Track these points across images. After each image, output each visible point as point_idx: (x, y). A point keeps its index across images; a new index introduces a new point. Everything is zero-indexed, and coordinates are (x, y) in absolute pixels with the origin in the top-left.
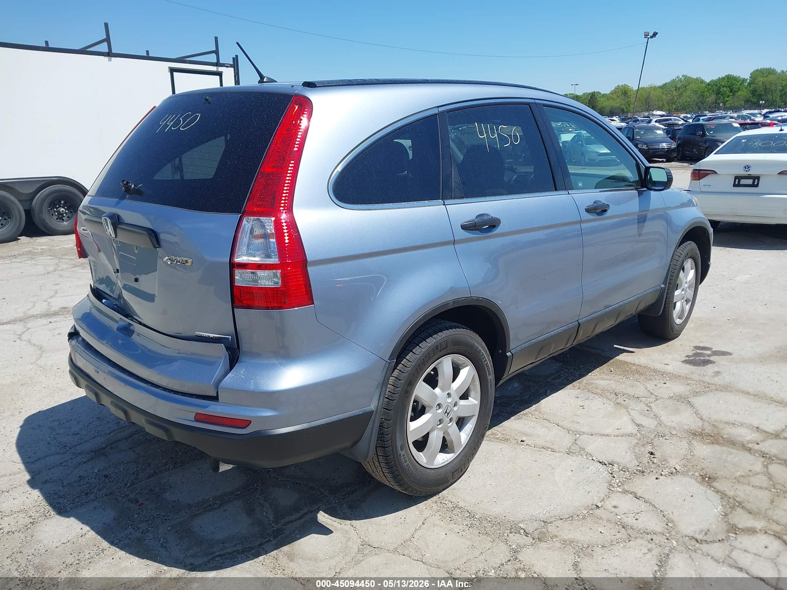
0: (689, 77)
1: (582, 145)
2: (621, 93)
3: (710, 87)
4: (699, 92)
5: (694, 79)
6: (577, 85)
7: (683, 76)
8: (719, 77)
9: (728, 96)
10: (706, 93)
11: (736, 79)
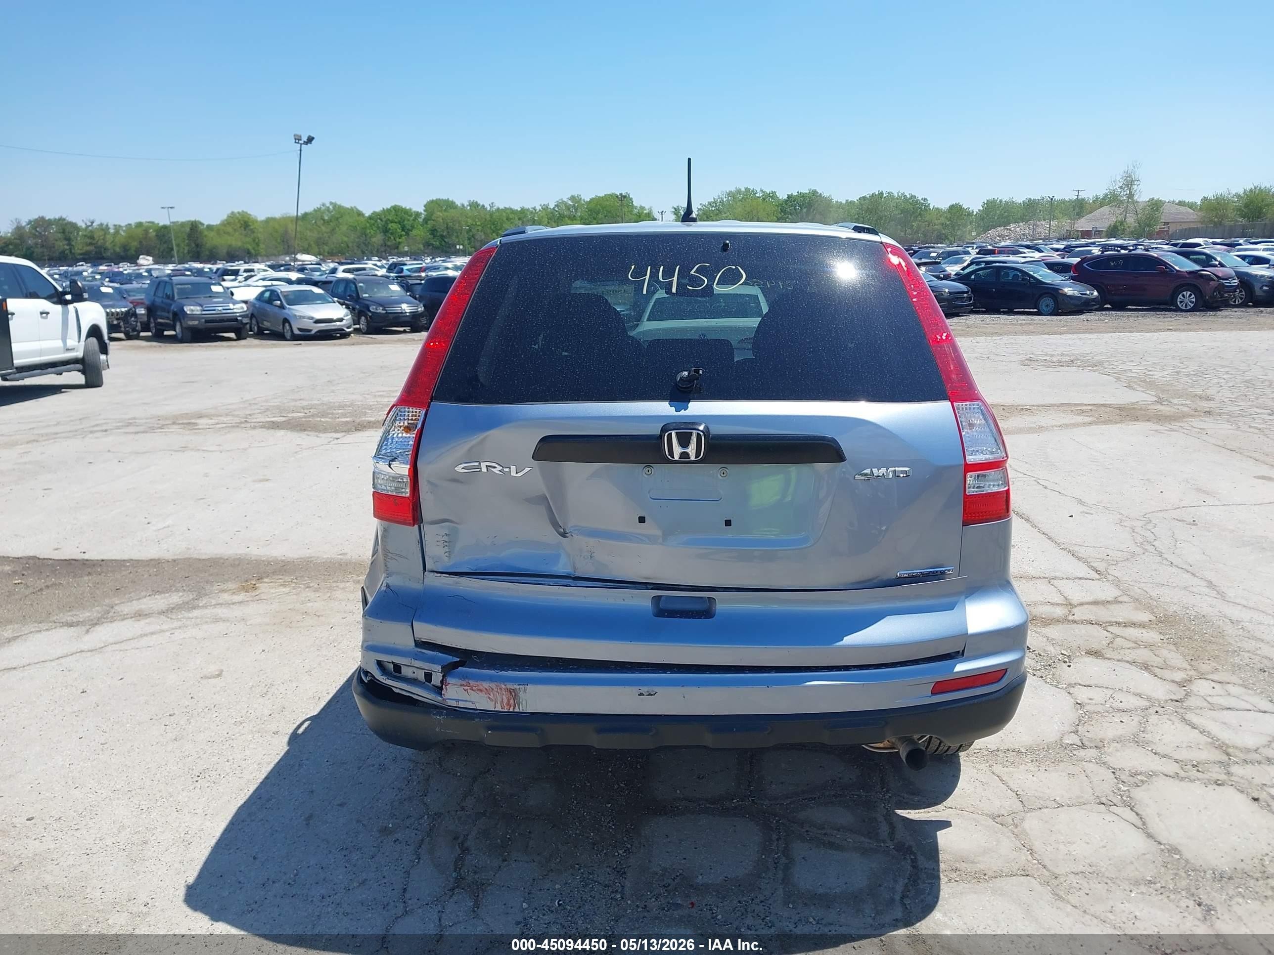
0: (340, 207)
1: (282, 307)
2: (239, 225)
3: (372, 222)
4: (358, 228)
5: (348, 208)
6: (171, 208)
7: (331, 203)
8: (383, 209)
9: (401, 236)
10: (368, 231)
11: (407, 212)
